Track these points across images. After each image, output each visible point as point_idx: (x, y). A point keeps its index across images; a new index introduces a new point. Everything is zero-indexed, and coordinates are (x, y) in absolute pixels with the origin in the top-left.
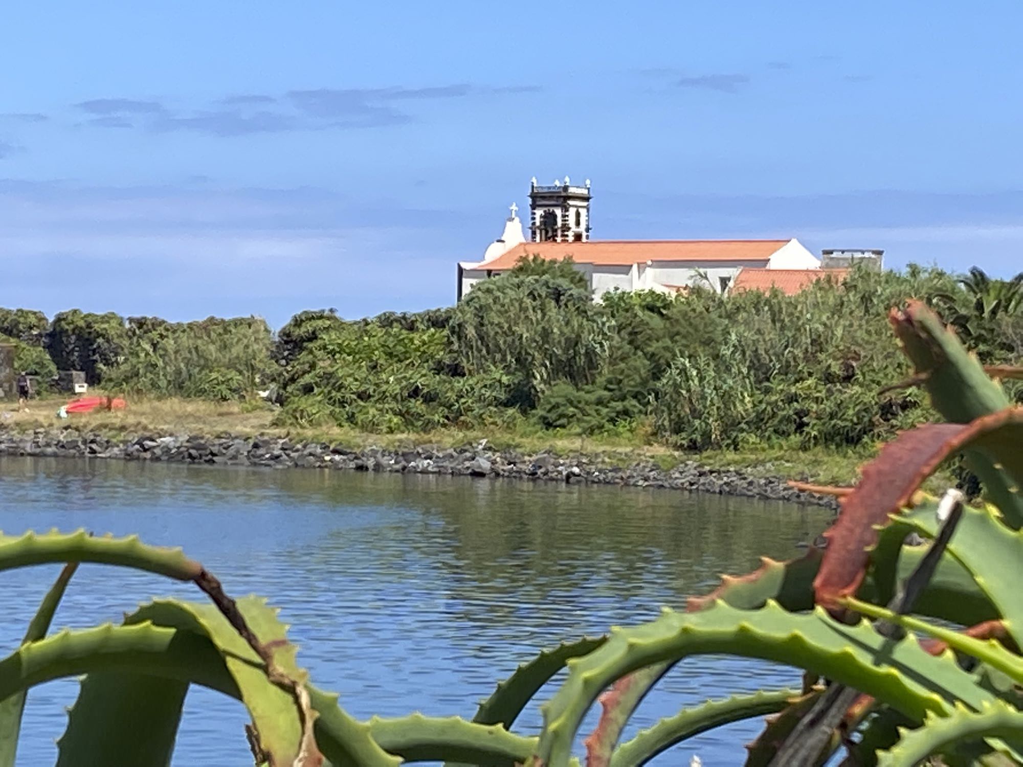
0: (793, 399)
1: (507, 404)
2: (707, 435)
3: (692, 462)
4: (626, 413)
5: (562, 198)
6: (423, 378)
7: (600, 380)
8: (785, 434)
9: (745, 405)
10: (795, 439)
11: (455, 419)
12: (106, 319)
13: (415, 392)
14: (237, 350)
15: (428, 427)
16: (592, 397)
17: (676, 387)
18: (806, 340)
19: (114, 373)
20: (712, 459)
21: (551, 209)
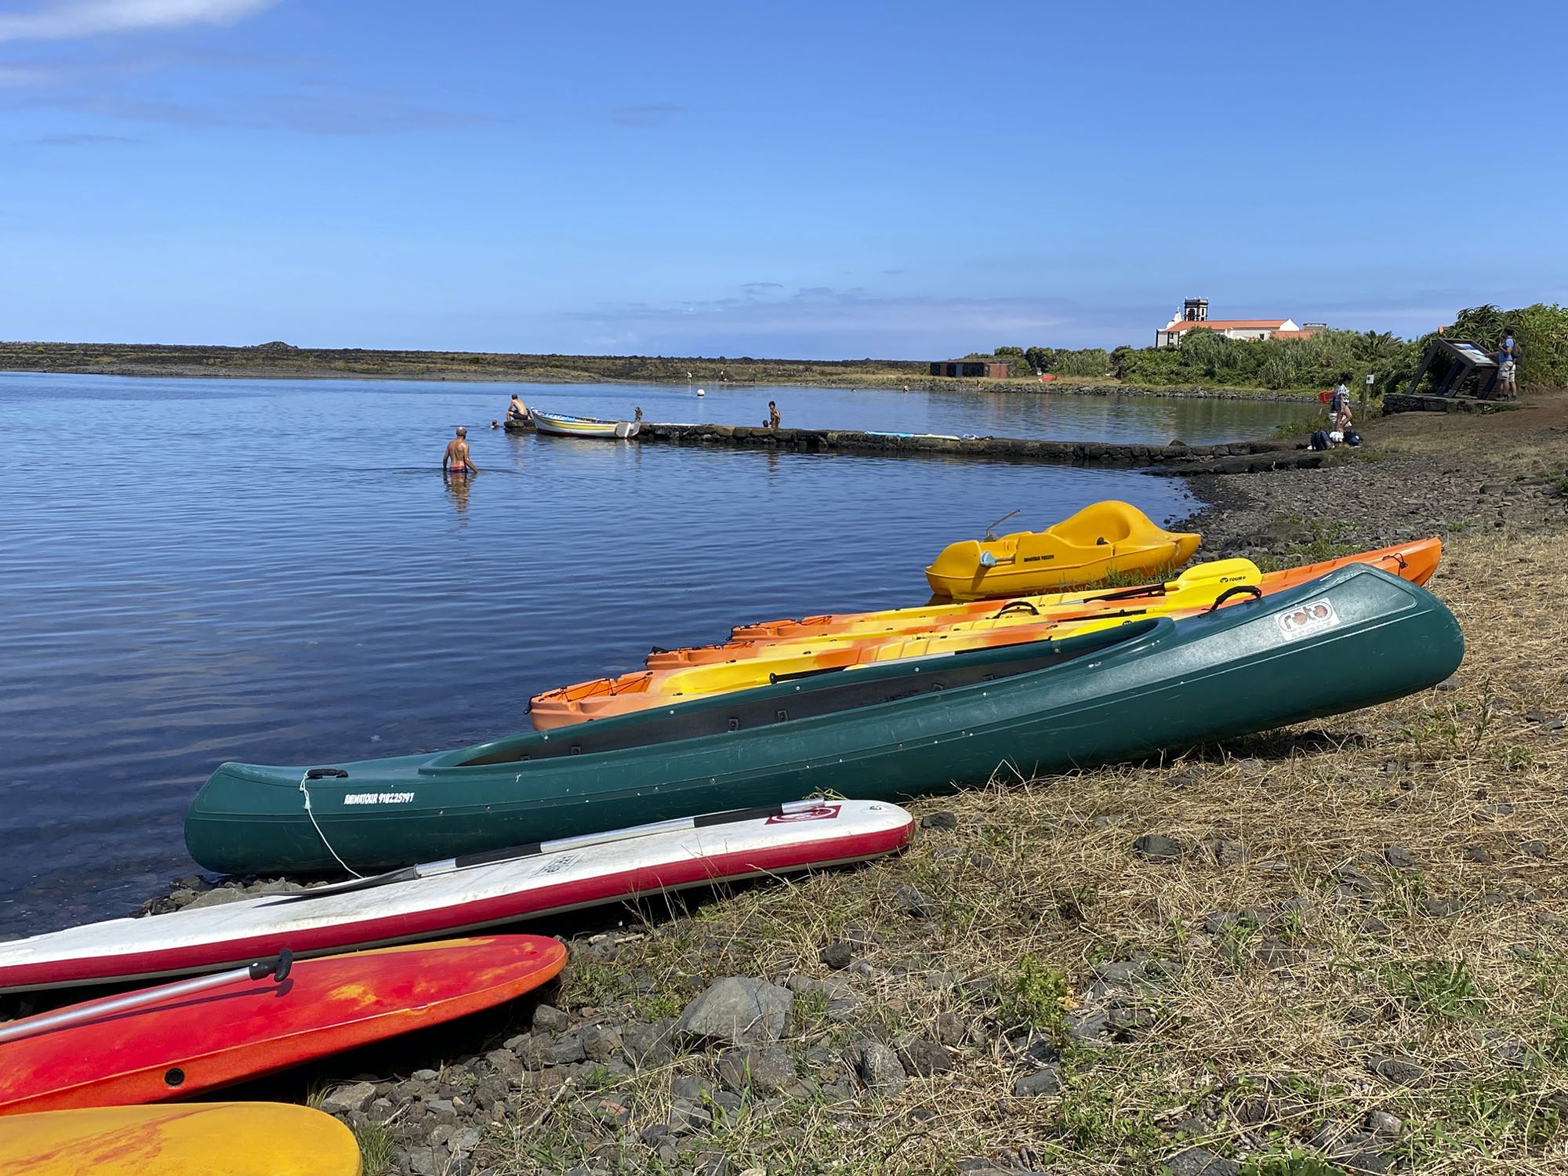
0: (1309, 372)
1: (1205, 375)
2: (1279, 384)
3: (1275, 392)
4: (1248, 378)
5: (1197, 304)
6: (1175, 368)
7: (1238, 367)
8: (1307, 384)
9: (1293, 375)
10: (1311, 385)
11: (1187, 381)
12: (1048, 349)
13: (1172, 372)
14: (1099, 359)
15: (1178, 383)
16: (1237, 373)
17: (1268, 369)
18: (1314, 354)
19: (1054, 368)
20: (1282, 392)
21: (1192, 308)
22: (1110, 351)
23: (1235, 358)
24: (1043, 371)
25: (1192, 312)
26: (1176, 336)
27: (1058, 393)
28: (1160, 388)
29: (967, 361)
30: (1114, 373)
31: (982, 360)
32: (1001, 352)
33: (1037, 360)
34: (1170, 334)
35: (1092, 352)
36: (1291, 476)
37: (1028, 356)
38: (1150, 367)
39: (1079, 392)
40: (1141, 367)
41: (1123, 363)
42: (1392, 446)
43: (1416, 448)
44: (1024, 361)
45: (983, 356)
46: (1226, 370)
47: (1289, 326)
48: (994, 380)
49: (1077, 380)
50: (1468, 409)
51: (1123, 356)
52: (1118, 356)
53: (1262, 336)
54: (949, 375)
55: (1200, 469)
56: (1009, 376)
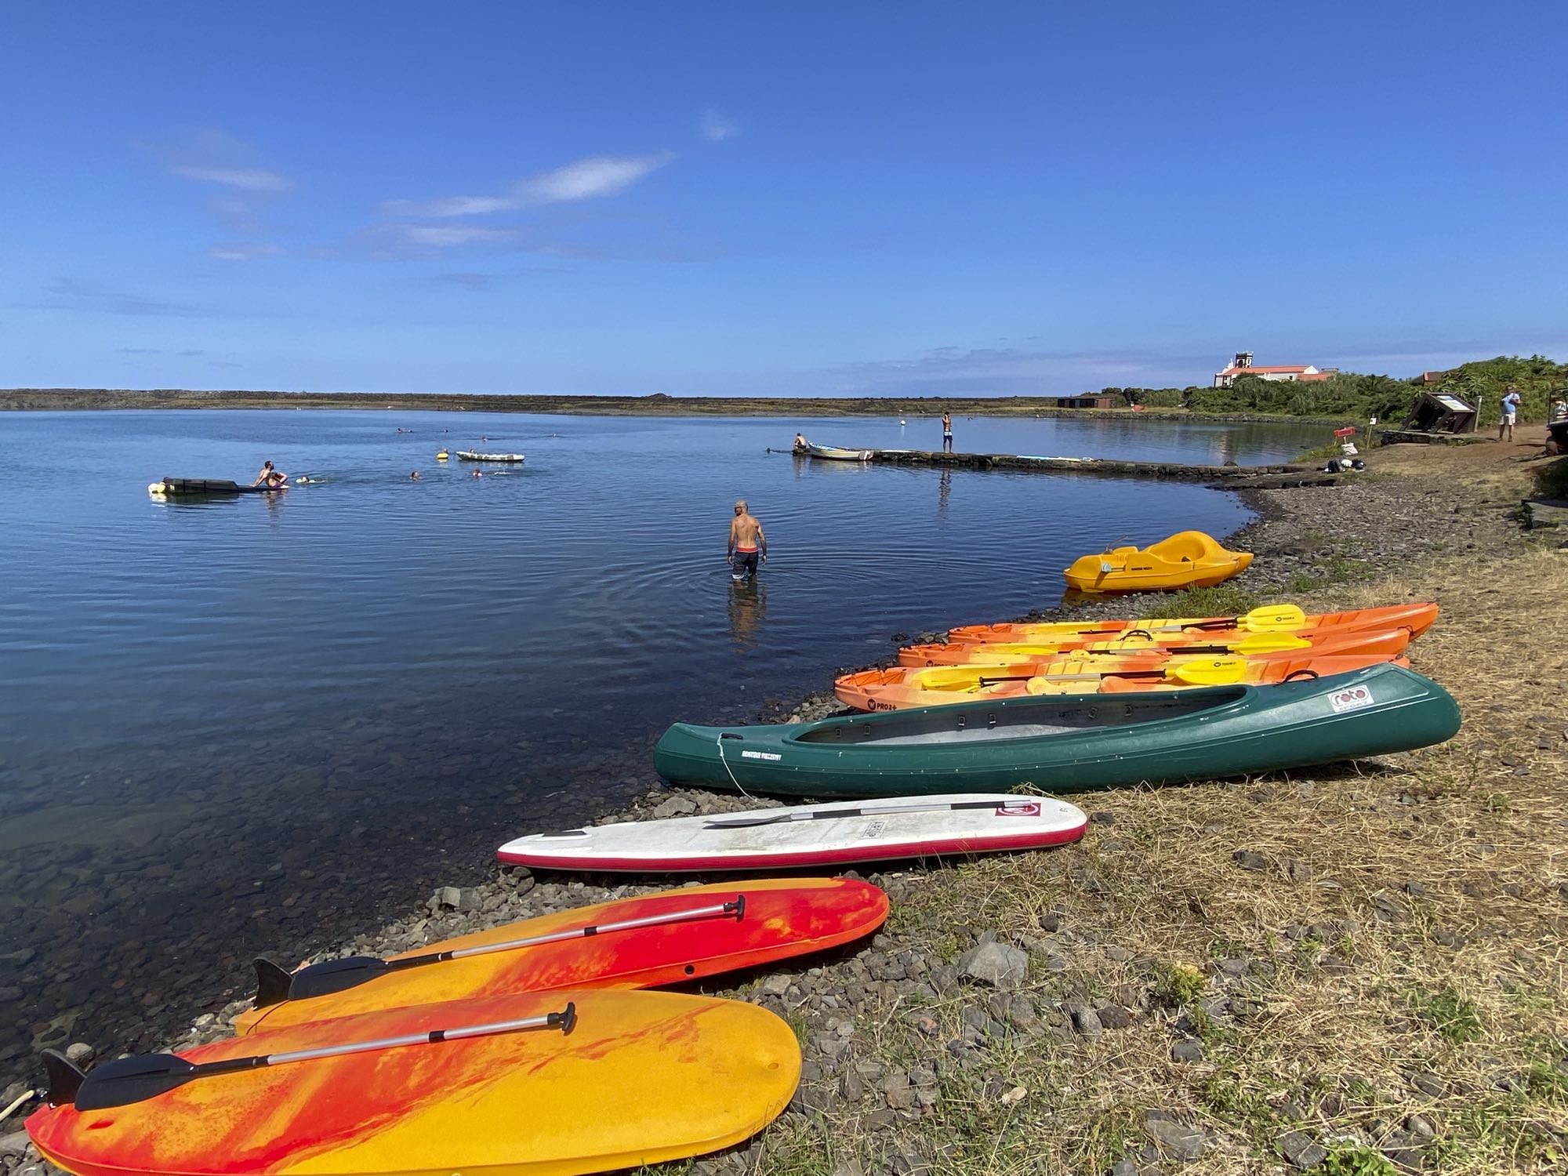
0: (1325, 404)
1: (1249, 406)
2: (1302, 412)
3: (1298, 418)
4: (1280, 408)
5: (1245, 356)
6: (1228, 401)
7: (1273, 400)
8: (1323, 412)
12: (1139, 389)
13: (1226, 404)
15: (1229, 411)
16: (1272, 404)
17: (1295, 402)
18: (1329, 391)
19: (1142, 401)
21: (1241, 358)
22: (1182, 388)
23: (1271, 395)
24: (1135, 404)
25: (1241, 362)
26: (1229, 379)
27: (1145, 418)
28: (1216, 415)
29: (1083, 397)
30: (1184, 405)
31: (1093, 397)
32: (1106, 391)
33: (1131, 396)
34: (1225, 377)
35: (1170, 391)
36: (1314, 492)
37: (1125, 394)
38: (1210, 401)
39: (1160, 418)
40: (1204, 401)
41: (1191, 398)
42: (1387, 471)
43: (1406, 473)
44: (1122, 397)
45: (1094, 394)
46: (1264, 402)
47: (1311, 371)
48: (1101, 410)
49: (1158, 409)
50: (1446, 442)
51: (1191, 393)
52: (1187, 393)
53: (1291, 377)
54: (1070, 407)
55: (1247, 485)
56: (1111, 407)
